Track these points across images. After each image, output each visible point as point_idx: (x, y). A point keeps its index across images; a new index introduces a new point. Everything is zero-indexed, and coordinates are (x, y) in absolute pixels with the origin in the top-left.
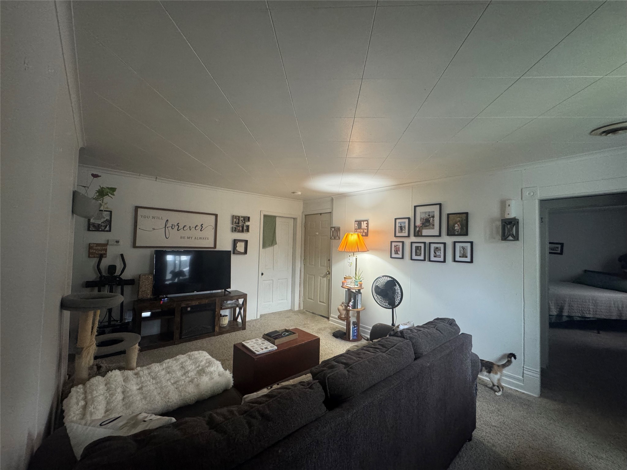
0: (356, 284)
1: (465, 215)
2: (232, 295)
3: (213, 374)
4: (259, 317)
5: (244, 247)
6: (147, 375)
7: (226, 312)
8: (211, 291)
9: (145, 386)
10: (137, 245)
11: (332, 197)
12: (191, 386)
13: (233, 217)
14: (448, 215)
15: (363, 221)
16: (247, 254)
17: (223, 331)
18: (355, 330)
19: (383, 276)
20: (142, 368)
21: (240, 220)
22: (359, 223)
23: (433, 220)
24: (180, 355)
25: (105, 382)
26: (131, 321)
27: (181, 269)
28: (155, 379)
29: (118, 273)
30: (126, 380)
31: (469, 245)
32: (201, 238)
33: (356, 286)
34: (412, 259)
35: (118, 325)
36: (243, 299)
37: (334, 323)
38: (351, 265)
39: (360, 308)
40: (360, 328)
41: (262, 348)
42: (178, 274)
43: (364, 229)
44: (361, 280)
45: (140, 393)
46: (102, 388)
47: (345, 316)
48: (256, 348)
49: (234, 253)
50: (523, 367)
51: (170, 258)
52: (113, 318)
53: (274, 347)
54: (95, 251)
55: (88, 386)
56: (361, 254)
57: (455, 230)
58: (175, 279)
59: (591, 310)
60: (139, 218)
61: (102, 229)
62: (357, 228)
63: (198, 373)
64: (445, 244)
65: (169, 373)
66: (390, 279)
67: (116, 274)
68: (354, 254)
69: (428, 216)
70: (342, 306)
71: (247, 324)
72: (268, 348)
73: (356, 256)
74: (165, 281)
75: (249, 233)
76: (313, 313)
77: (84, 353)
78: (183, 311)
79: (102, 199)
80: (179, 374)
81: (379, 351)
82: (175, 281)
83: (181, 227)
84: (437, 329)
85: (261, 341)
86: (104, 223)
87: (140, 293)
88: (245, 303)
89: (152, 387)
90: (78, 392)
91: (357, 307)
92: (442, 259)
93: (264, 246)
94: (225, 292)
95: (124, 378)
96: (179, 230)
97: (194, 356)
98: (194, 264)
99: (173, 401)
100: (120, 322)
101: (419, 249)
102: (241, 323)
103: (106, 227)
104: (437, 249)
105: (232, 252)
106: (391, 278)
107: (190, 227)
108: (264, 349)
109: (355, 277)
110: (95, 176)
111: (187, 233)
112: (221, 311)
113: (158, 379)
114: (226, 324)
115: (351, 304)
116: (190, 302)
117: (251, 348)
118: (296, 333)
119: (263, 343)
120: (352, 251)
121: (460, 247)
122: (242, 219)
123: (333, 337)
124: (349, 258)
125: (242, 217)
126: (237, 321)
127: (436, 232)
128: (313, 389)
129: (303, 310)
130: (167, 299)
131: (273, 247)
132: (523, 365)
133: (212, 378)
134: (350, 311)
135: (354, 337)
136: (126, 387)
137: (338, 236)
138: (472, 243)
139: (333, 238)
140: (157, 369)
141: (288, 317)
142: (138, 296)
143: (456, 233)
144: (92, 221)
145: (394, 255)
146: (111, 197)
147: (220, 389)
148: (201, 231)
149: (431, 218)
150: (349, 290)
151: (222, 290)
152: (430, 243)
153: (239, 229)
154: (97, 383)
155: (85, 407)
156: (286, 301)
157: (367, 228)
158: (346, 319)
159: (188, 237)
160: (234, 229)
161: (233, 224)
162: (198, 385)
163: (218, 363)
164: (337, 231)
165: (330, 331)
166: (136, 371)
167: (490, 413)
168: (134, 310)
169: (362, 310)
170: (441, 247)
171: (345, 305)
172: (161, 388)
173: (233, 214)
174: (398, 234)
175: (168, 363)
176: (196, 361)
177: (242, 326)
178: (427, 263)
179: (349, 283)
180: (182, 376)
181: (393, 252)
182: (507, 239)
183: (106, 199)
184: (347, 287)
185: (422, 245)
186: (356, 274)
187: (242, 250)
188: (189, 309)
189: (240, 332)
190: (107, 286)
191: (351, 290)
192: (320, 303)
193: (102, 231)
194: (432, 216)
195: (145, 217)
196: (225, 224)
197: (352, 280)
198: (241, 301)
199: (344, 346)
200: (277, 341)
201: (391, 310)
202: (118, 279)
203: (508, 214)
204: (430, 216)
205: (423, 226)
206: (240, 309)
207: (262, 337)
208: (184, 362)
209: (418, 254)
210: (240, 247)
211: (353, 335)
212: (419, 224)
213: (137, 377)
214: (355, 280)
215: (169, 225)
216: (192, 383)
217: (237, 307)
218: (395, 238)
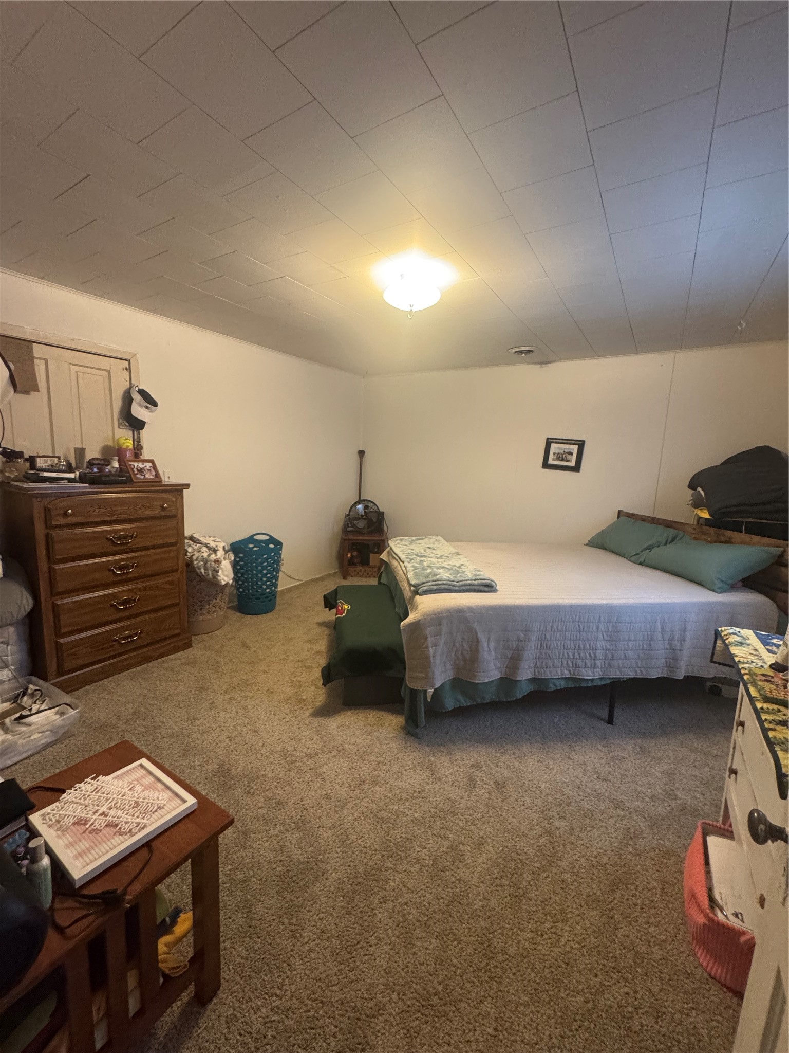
59: (600, 654)
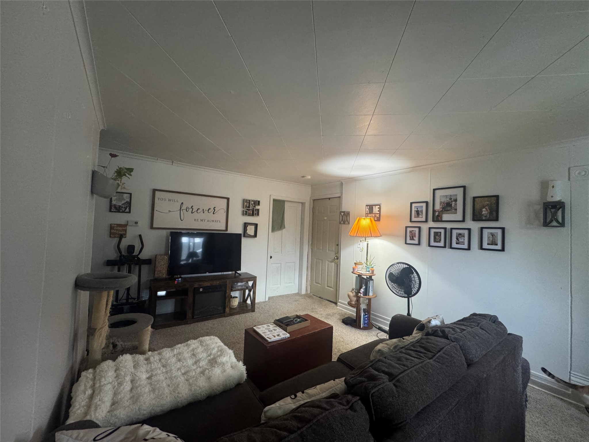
0: (368, 270)
1: (495, 198)
2: (242, 277)
3: (226, 366)
4: (267, 300)
5: (254, 230)
6: (158, 361)
7: (236, 294)
8: (222, 273)
9: (155, 374)
10: (154, 226)
11: (342, 181)
12: (202, 378)
13: (244, 201)
14: (474, 198)
15: (375, 205)
16: (256, 237)
17: (234, 312)
18: (366, 317)
19: (398, 263)
20: (153, 353)
21: (251, 204)
22: (371, 208)
23: (456, 204)
24: (192, 340)
25: (115, 367)
26: (147, 299)
27: (195, 250)
28: (165, 367)
29: (136, 253)
30: (136, 366)
31: (499, 232)
32: (213, 221)
33: (367, 273)
34: (429, 246)
35: (135, 303)
36: (252, 282)
37: (343, 308)
38: (362, 251)
39: (372, 295)
40: (371, 316)
41: (274, 335)
42: (192, 254)
43: (376, 214)
44: (372, 266)
45: (149, 384)
46: (111, 375)
47: (355, 302)
48: (268, 335)
49: (244, 236)
50: (570, 373)
51: (185, 240)
52: (131, 296)
53: (286, 334)
54: (115, 231)
55: (98, 371)
56: (372, 239)
57: (482, 215)
58: (189, 260)
60: (156, 200)
61: (122, 210)
62: (368, 213)
63: (210, 362)
64: (469, 230)
65: (179, 360)
66: (406, 266)
67: (134, 254)
68: (365, 239)
69: (450, 199)
70: (353, 293)
71: (256, 306)
72: (280, 335)
73: (368, 242)
74: (180, 262)
75: (259, 217)
76: (320, 297)
77: (97, 334)
78: (196, 291)
79: (120, 179)
80: (190, 362)
81: (423, 356)
82: (189, 261)
83: (195, 209)
84: (481, 328)
85: (273, 327)
86: (124, 205)
87: (156, 273)
88: (254, 285)
89: (162, 378)
90: (87, 378)
91: (369, 294)
92: (466, 246)
93: (273, 230)
94: (235, 274)
95: (135, 363)
96: (193, 213)
97: (206, 342)
98: (206, 246)
99: (183, 396)
100: (137, 300)
101: (439, 235)
102: (251, 304)
103: (126, 209)
104: (459, 235)
105: (242, 236)
106: (408, 265)
107: (203, 209)
108: (276, 336)
109: (365, 262)
110: (113, 156)
111: (200, 216)
112: (231, 293)
113: (168, 367)
114: (235, 306)
115: (362, 290)
116: (202, 283)
117: (263, 335)
118: (308, 320)
119: (275, 330)
120: (365, 236)
121: (488, 233)
122: (252, 203)
123: (343, 323)
124: (360, 243)
125: (252, 201)
126: (246, 303)
127: (459, 216)
128: (355, 411)
129: (310, 294)
130: (180, 279)
131: (281, 231)
132: (569, 370)
133: (225, 371)
134: (361, 298)
135: (364, 325)
136: (135, 375)
137: (348, 221)
138: (503, 229)
139: (342, 222)
140: (168, 355)
141: (296, 301)
142: (154, 276)
143: (484, 218)
144: (114, 202)
145: (409, 241)
146: (129, 178)
147: (232, 383)
148: (213, 214)
149: (453, 201)
150: (360, 276)
151: (232, 272)
152: (452, 229)
153: (249, 212)
154: (107, 369)
155: (91, 397)
156: (293, 284)
157: (379, 212)
158: (356, 306)
159: (201, 220)
160: (245, 212)
161: (244, 208)
162: (209, 378)
163: (231, 352)
164: (346, 216)
165: (339, 317)
166: (146, 356)
167: (535, 425)
168: (150, 289)
169: (373, 298)
170: (464, 233)
171: (356, 292)
172: (171, 378)
173: (244, 198)
174: (414, 219)
175: (180, 348)
176: (207, 349)
177: (252, 308)
178: (448, 250)
179: (360, 269)
180: (193, 365)
181: (408, 238)
182: (550, 225)
183: (124, 179)
184: (358, 273)
185: (442, 231)
186: (367, 259)
187: (252, 234)
188: (201, 290)
189: (250, 315)
190: (126, 265)
191: (362, 276)
192: (327, 288)
193: (121, 212)
194: (454, 200)
195: (162, 199)
196: (236, 208)
197: (363, 266)
198: (250, 283)
199: (355, 334)
200: (289, 328)
201: (407, 299)
202: (136, 259)
203: (552, 197)
204: (452, 200)
205: (443, 210)
206: (250, 291)
207: (273, 323)
208: (196, 348)
209: (437, 240)
210: (251, 230)
211: (364, 323)
212: (439, 208)
213: (148, 364)
214: (366, 266)
215: (184, 207)
216: (204, 375)
217: (247, 289)
218: (410, 223)
